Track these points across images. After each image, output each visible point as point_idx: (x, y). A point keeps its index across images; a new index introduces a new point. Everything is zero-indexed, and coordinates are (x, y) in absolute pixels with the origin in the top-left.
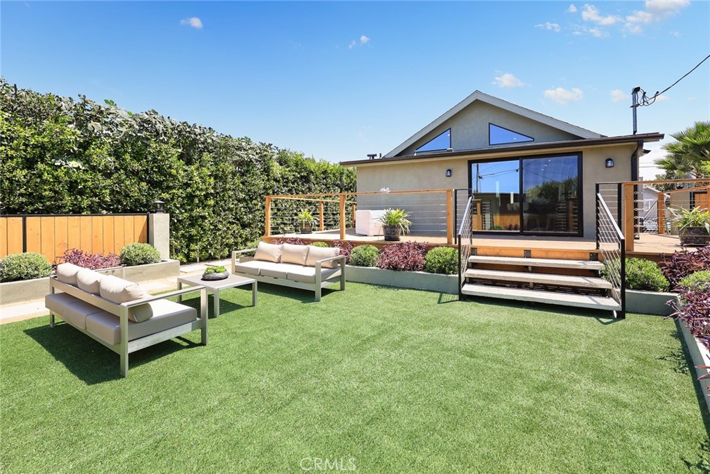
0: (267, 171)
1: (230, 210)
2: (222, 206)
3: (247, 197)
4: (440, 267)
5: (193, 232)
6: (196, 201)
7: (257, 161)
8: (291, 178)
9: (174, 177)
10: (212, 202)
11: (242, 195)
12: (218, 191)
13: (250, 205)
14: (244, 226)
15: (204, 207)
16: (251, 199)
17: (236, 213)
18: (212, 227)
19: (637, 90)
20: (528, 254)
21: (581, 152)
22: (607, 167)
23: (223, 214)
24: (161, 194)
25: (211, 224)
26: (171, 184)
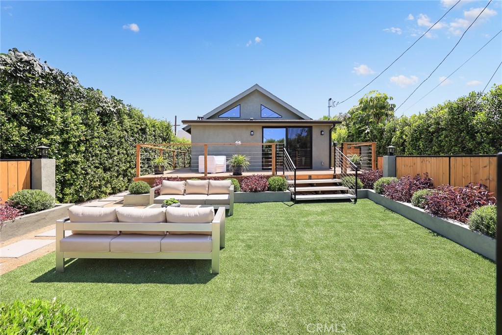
0: (121, 123)
1: (96, 155)
2: (90, 153)
3: (108, 145)
4: (279, 187)
5: (68, 176)
6: (71, 147)
7: (115, 113)
8: (136, 130)
9: (53, 123)
10: (83, 148)
11: (105, 143)
12: (87, 138)
13: (110, 152)
14: (106, 170)
15: (77, 152)
16: (111, 147)
17: (100, 159)
18: (83, 172)
19: (330, 99)
20: (310, 177)
21: (312, 127)
22: (321, 134)
23: (91, 159)
24: (41, 139)
25: (82, 169)
26: (50, 130)
